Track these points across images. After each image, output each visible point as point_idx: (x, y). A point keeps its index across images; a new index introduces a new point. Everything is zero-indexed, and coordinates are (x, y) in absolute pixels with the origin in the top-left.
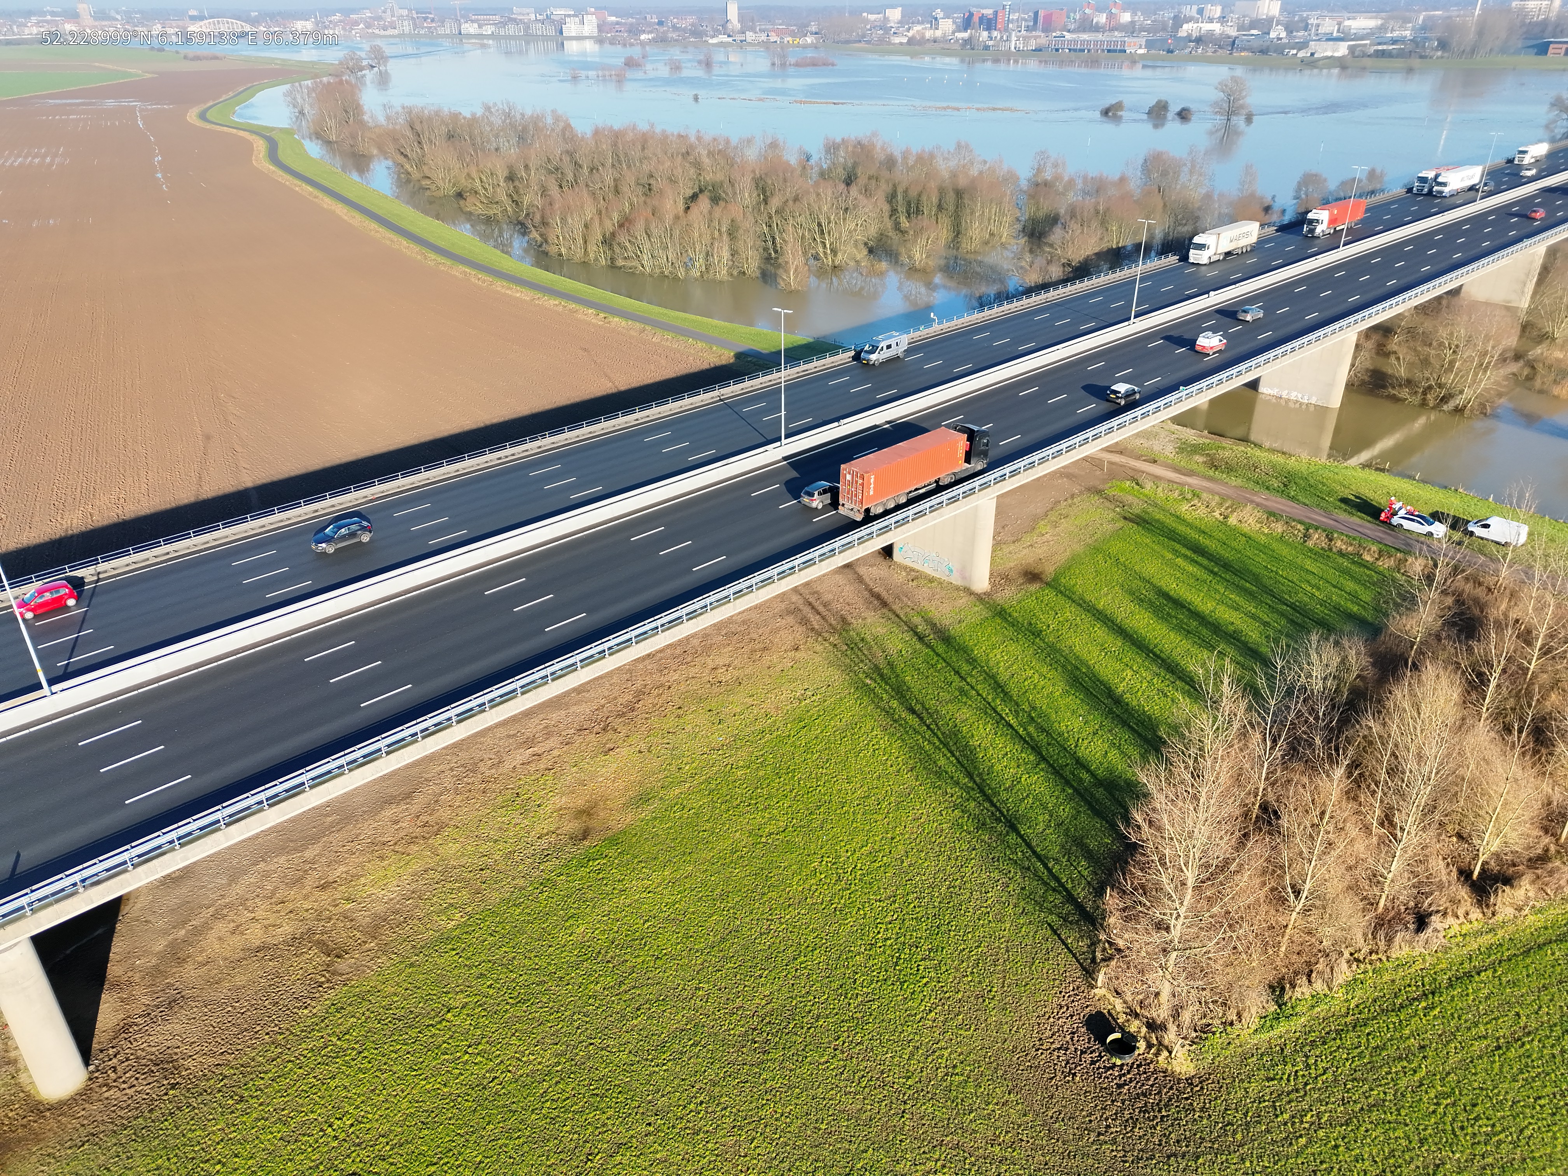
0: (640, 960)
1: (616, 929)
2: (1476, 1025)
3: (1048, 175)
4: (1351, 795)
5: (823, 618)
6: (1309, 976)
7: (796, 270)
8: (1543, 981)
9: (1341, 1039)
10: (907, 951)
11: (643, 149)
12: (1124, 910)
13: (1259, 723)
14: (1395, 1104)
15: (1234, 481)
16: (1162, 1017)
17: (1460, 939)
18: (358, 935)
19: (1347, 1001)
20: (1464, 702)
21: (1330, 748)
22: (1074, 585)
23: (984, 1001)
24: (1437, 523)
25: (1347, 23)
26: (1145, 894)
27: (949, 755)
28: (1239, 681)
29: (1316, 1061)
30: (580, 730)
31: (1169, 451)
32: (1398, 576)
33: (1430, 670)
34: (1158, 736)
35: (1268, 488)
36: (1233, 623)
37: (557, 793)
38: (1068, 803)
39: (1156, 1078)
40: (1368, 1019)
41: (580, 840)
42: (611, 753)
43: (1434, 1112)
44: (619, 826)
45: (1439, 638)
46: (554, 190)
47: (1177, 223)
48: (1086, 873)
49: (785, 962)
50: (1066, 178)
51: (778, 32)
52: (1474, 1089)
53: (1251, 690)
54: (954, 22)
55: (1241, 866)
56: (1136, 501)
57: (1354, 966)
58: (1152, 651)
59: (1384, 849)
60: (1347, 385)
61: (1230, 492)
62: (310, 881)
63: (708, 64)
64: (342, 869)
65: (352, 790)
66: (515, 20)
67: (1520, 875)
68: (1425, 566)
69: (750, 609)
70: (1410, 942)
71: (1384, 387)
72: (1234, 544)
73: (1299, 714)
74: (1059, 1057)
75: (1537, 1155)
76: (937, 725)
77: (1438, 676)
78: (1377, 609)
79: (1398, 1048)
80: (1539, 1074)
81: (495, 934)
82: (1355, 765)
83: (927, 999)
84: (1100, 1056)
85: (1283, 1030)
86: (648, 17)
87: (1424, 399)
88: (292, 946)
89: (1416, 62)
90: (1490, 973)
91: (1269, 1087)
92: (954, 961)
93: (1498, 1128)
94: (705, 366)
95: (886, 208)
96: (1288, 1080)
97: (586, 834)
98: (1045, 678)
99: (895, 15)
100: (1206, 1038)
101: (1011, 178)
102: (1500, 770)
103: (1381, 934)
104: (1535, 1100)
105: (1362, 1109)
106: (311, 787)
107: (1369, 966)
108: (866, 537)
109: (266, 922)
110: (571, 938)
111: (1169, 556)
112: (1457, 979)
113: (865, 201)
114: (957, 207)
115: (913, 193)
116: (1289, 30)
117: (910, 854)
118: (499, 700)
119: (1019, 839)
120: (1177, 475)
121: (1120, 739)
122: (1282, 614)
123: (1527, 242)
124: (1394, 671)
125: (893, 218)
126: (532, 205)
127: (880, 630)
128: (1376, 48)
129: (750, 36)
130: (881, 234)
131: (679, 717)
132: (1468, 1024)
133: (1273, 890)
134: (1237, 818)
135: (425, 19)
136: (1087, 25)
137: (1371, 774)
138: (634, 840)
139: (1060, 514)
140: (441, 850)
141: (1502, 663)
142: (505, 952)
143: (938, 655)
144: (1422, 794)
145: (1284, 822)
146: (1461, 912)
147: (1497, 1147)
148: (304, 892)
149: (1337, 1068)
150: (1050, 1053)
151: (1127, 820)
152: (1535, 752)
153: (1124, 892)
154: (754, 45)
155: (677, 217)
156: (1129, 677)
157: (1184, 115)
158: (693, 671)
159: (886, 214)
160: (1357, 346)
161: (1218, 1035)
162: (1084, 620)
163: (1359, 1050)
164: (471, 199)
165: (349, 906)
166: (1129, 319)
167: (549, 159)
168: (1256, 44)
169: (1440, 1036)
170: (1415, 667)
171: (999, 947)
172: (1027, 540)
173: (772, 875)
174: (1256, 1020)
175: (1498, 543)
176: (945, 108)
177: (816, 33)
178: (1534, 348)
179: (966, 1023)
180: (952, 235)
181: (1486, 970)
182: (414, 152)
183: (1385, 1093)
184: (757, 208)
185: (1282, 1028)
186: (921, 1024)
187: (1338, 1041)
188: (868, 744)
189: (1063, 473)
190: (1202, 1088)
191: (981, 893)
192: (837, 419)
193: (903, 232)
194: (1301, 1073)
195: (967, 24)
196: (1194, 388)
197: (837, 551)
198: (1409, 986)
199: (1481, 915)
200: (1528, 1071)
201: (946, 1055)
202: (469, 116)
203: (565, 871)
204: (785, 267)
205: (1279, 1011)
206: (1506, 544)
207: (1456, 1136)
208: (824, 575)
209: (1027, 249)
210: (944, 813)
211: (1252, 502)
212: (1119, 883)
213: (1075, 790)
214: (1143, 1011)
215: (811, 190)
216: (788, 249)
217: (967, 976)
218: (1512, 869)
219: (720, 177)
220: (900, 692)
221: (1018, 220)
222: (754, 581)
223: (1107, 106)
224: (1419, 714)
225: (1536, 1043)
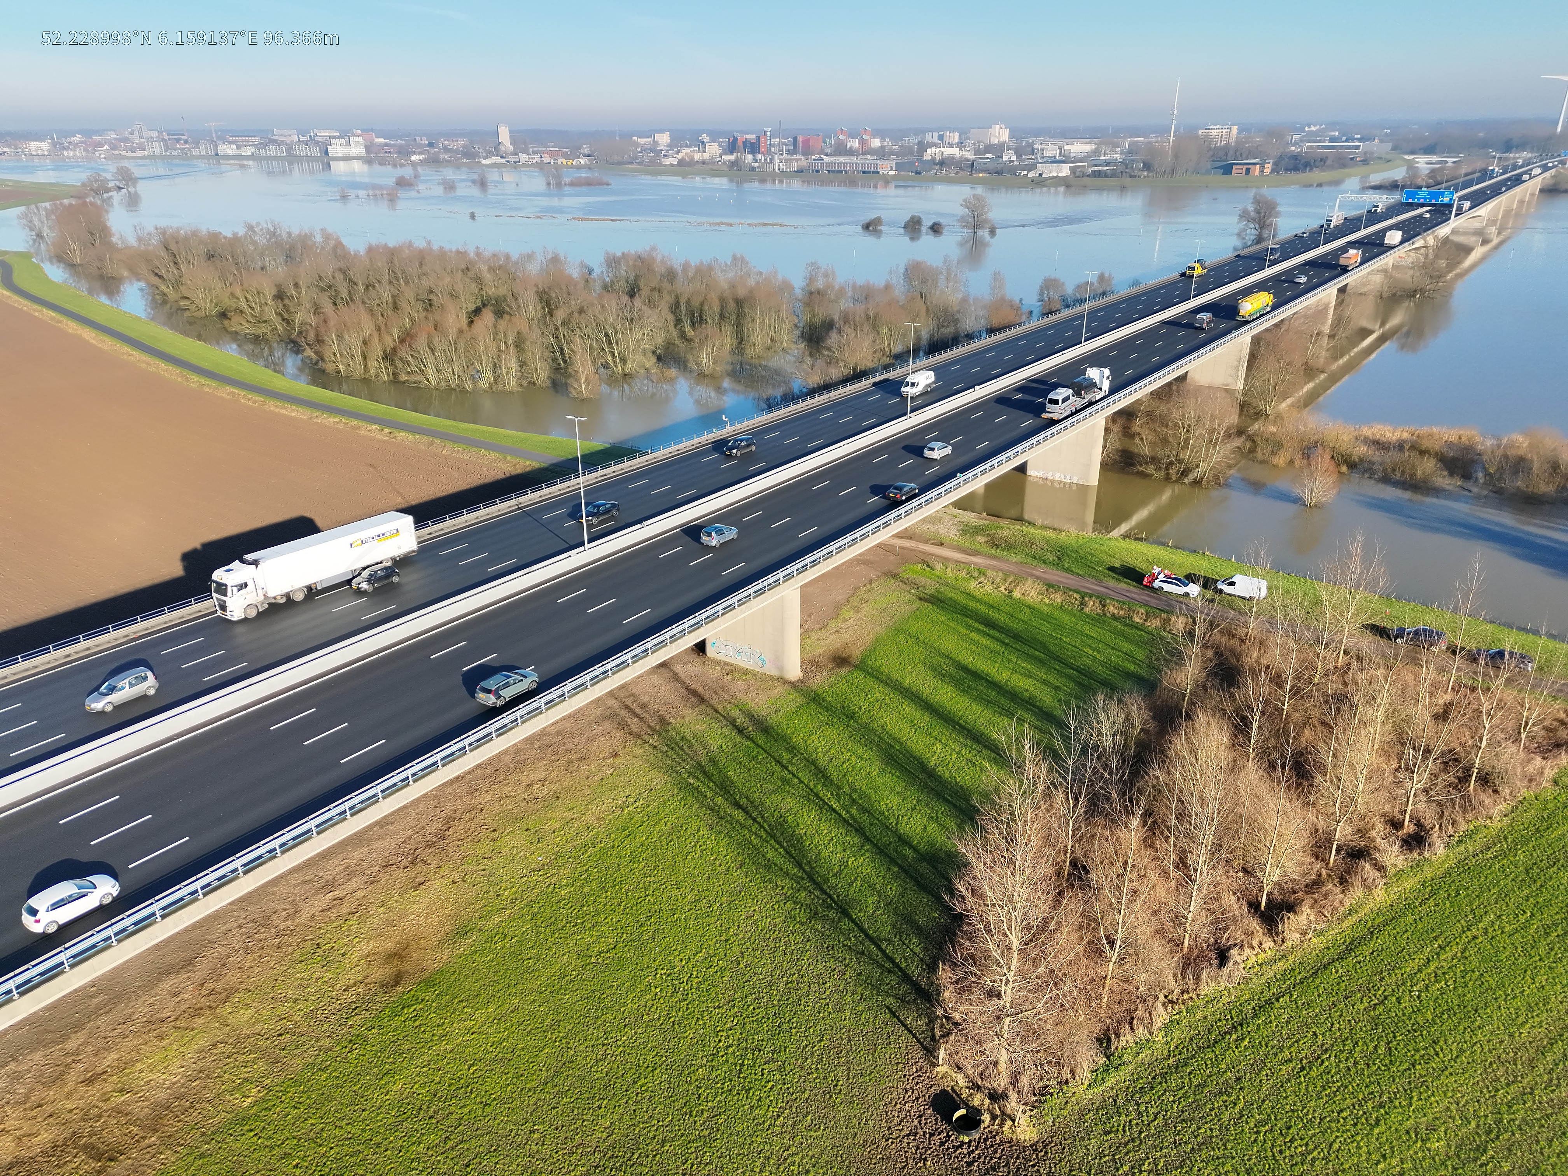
0: (466, 1110)
1: (438, 1079)
2: (1281, 1049)
3: (820, 284)
4: (1148, 843)
5: (641, 719)
6: (1131, 1023)
7: (586, 379)
8: (1332, 999)
9: (1166, 1082)
10: (750, 1056)
11: (421, 265)
12: (957, 982)
13: (1061, 784)
14: (1221, 1139)
15: (1014, 558)
16: (1002, 1085)
17: (1257, 968)
18: (135, 1130)
19: (1167, 1043)
20: (1233, 745)
21: (1125, 801)
22: (881, 666)
23: (831, 1097)
24: (1191, 584)
25: (1067, 147)
26: (975, 964)
27: (777, 846)
28: (1038, 744)
29: (1147, 1107)
30: (386, 866)
31: (953, 534)
32: (1165, 634)
33: (1201, 719)
34: (972, 806)
35: (1044, 562)
36: (1027, 690)
37: (364, 939)
38: (895, 881)
39: (1003, 1150)
40: (1188, 1059)
41: (392, 986)
42: (422, 887)
43: (1255, 1141)
44: (436, 965)
45: (1205, 688)
46: (328, 307)
47: (940, 325)
48: (918, 950)
49: (624, 1087)
50: (837, 287)
51: (551, 154)
52: (1287, 1112)
53: (1051, 753)
54: (720, 146)
55: (1059, 923)
56: (928, 582)
57: (1170, 1008)
58: (958, 723)
59: (1182, 890)
60: (1101, 464)
61: (1012, 568)
62: (72, 1078)
63: (482, 184)
64: (114, 1056)
65: (122, 964)
66: (276, 141)
67: (1300, 902)
68: (1186, 624)
69: (564, 719)
70: (1215, 978)
71: (1133, 465)
72: (1021, 616)
73: (1095, 771)
74: (908, 1143)
75: (1347, 1166)
76: (763, 817)
77: (1208, 723)
78: (1151, 667)
79: (1217, 1083)
80: (1339, 1087)
81: (298, 1105)
82: (1147, 814)
83: (774, 1104)
84: (948, 1136)
85: (1113, 1081)
86: (418, 139)
87: (1168, 474)
88: (53, 1156)
89: (1127, 181)
90: (1287, 997)
91: (1107, 1141)
92: (797, 1060)
93: (1311, 1147)
94: (500, 476)
95: (671, 318)
96: (1124, 1131)
97: (398, 979)
98: (862, 759)
99: (664, 139)
100: (1045, 1101)
101: (786, 287)
102: (1271, 805)
103: (1189, 973)
104: (1339, 1113)
105: (1193, 1149)
106: (72, 966)
107: (1182, 1006)
108: (678, 635)
109: (18, 1133)
110: (388, 1097)
111: (964, 631)
112: (1260, 1008)
113: (650, 312)
114: (739, 316)
115: (696, 303)
116: (1019, 153)
117: (745, 955)
118: (291, 843)
119: (851, 924)
120: (963, 556)
121: (937, 811)
122: (1070, 678)
123: (1235, 333)
124: (1172, 723)
125: (678, 327)
126: (303, 324)
127: (700, 727)
128: (1093, 169)
129: (523, 158)
130: (669, 343)
131: (494, 840)
132: (1274, 1050)
133: (1090, 943)
134: (1051, 877)
135: (178, 141)
136: (841, 150)
137: (1163, 821)
138: (453, 978)
139: (861, 600)
140: (231, 1019)
141: (1261, 705)
142: (312, 1125)
143: (759, 746)
144: (1208, 835)
145: (1093, 876)
146: (1255, 943)
147: (1313, 1166)
148: (66, 1090)
149: (1166, 1112)
150: (900, 1141)
151: (952, 891)
152: (1298, 785)
153: (956, 964)
154: (528, 166)
155: (461, 331)
156: (939, 750)
157: (936, 229)
158: (506, 791)
159: (671, 324)
160: (1106, 429)
161: (1056, 1096)
162: (893, 698)
163: (1183, 1091)
164: (236, 319)
165: (123, 1098)
166: (906, 414)
167: (320, 277)
168: (991, 166)
169: (1252, 1065)
170: (1189, 717)
171: (841, 1037)
172: (833, 626)
173: (605, 996)
174: (1088, 1075)
175: (1243, 598)
176: (719, 224)
177: (589, 155)
178: (1252, 425)
179: (815, 1123)
180: (735, 342)
181: (1283, 996)
182: (169, 273)
183: (1211, 1130)
184: (542, 321)
185: (1112, 1080)
186: (770, 1132)
187: (1164, 1084)
188: (695, 846)
189: (859, 560)
190: (1046, 1153)
191: (819, 984)
192: (640, 521)
193: (689, 340)
194: (1135, 1122)
195: (732, 147)
196: (970, 474)
197: (650, 651)
198: (1220, 1020)
199: (1273, 944)
200: (1330, 1087)
201: (798, 1160)
202: (230, 235)
203: (377, 1023)
204: (575, 376)
205: (1107, 1062)
206: (1251, 599)
207: (1276, 1161)
208: (638, 677)
209: (807, 353)
210: (776, 907)
211: (1032, 575)
212: (950, 956)
213: (900, 867)
214: (984, 1083)
215: (596, 302)
216: (578, 358)
217: (812, 1073)
218: (1293, 897)
219: (502, 291)
220: (725, 787)
221: (796, 326)
222: (566, 689)
223: (867, 221)
224: (1197, 759)
225: (1333, 1059)
